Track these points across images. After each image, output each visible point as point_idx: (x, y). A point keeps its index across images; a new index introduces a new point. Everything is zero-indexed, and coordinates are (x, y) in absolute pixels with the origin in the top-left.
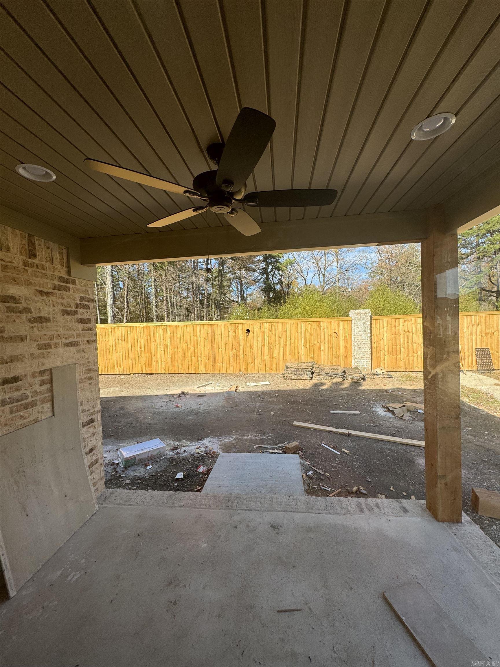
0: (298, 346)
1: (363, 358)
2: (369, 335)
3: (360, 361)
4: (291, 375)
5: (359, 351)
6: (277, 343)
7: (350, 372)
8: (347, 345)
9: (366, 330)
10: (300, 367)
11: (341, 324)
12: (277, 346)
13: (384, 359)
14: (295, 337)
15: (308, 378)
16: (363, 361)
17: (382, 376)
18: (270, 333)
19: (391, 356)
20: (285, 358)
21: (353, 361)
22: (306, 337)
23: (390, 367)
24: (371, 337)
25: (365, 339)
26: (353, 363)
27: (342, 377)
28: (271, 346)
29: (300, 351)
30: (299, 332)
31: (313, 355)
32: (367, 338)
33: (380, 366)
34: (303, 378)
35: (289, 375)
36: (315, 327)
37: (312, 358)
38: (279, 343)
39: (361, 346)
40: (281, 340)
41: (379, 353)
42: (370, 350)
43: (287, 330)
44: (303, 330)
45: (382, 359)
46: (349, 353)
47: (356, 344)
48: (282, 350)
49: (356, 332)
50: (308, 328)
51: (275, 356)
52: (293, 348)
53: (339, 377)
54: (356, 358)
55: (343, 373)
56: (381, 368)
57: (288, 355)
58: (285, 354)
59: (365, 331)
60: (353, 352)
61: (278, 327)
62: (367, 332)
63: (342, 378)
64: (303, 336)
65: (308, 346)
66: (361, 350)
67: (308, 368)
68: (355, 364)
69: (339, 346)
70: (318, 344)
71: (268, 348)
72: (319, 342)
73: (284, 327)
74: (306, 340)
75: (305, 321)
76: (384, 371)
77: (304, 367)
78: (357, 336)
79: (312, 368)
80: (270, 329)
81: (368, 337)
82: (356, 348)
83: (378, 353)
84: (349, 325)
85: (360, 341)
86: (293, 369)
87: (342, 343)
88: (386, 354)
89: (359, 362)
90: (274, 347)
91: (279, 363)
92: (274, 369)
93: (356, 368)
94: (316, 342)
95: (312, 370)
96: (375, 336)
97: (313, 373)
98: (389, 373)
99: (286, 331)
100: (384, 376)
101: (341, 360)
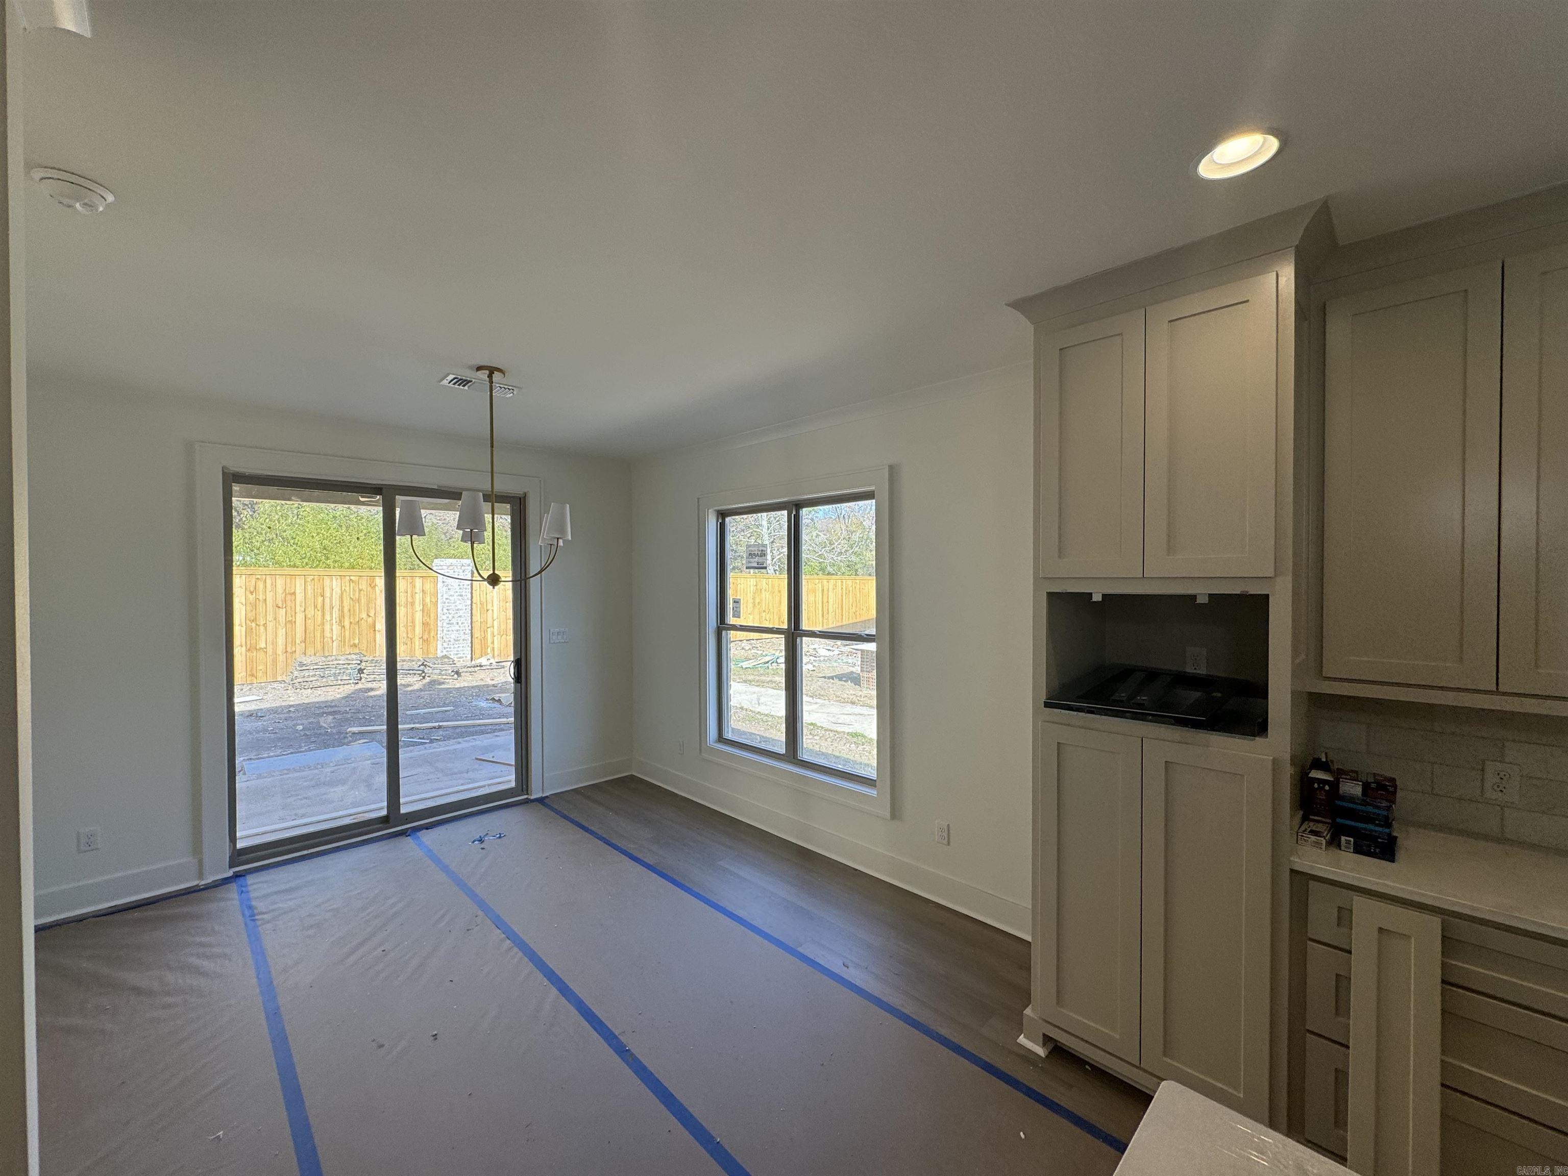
0: (323, 624)
1: (457, 641)
2: (469, 602)
3: (452, 646)
4: (311, 679)
5: (450, 629)
6: (270, 618)
7: (435, 664)
8: (428, 620)
9: (464, 594)
10: (331, 663)
11: (418, 582)
12: (270, 626)
13: (493, 643)
14: (315, 607)
15: (351, 682)
16: (456, 646)
17: (489, 667)
18: (251, 598)
19: (504, 636)
20: (289, 649)
21: (439, 647)
22: (343, 607)
23: (502, 654)
24: (471, 605)
25: (462, 610)
26: (439, 651)
27: (421, 672)
28: (254, 625)
29: (327, 634)
30: (328, 594)
31: (357, 641)
32: (464, 608)
33: (486, 654)
34: (339, 682)
35: (307, 680)
36: (364, 585)
37: (355, 645)
38: (275, 619)
39: (454, 621)
40: (282, 612)
41: (485, 632)
42: (470, 628)
43: (298, 591)
44: (337, 590)
45: (490, 640)
46: (432, 634)
47: (444, 617)
48: (281, 632)
49: (445, 596)
50: (347, 589)
51: (263, 645)
52: (310, 628)
53: (415, 674)
54: (445, 642)
55: (422, 667)
56: (488, 657)
57: (298, 641)
58: (290, 639)
59: (461, 596)
60: (439, 632)
61: (274, 586)
62: (465, 597)
63: (420, 675)
64: (336, 602)
65: (347, 624)
66: (454, 628)
67: (349, 662)
68: (442, 652)
69: (413, 622)
70: (370, 620)
71: (244, 629)
72: (372, 614)
73: (288, 585)
74: (343, 612)
75: (340, 574)
76: (492, 661)
77: (340, 662)
78: (447, 604)
79: (359, 662)
80: (252, 589)
81: (466, 606)
82: (445, 624)
83: (483, 633)
84: (432, 585)
85: (453, 612)
86: (315, 667)
87: (418, 616)
88: (496, 633)
89: (450, 648)
90: (262, 628)
91: (275, 661)
92: (260, 674)
93: (445, 657)
94: (364, 615)
95: (359, 667)
96: (479, 603)
97: (361, 671)
98: (500, 664)
99: (294, 593)
100: (492, 667)
101: (417, 647)
